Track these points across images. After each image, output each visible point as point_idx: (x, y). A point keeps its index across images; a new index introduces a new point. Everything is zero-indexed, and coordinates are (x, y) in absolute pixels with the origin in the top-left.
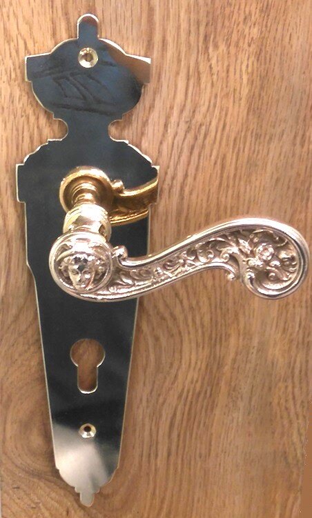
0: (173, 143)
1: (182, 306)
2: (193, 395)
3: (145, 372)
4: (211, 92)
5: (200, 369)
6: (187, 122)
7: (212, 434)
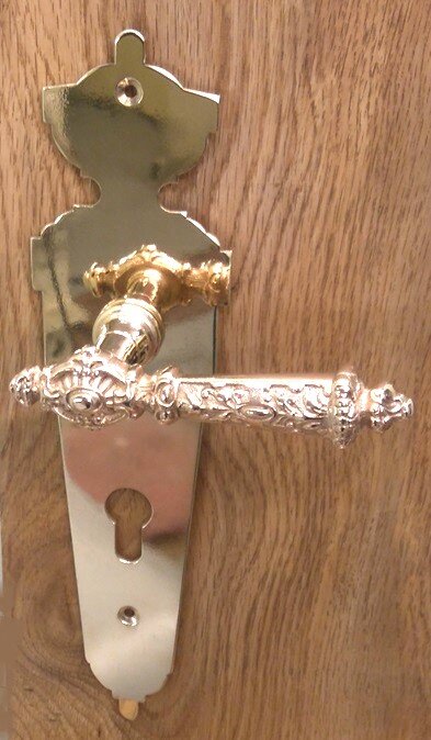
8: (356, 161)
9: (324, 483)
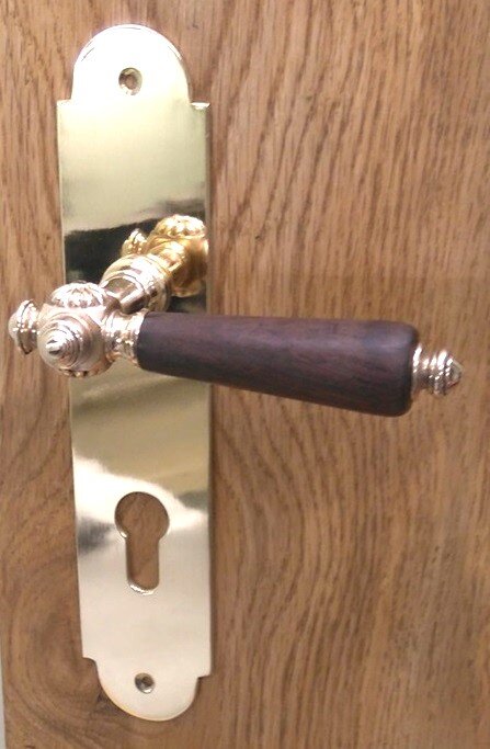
0: (284, 140)
1: (303, 454)
2: (324, 625)
3: (238, 571)
4: (353, 40)
5: (336, 579)
6: (309, 99)
7: (359, 705)
8: (407, 64)
9: (375, 497)
